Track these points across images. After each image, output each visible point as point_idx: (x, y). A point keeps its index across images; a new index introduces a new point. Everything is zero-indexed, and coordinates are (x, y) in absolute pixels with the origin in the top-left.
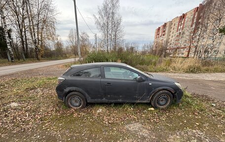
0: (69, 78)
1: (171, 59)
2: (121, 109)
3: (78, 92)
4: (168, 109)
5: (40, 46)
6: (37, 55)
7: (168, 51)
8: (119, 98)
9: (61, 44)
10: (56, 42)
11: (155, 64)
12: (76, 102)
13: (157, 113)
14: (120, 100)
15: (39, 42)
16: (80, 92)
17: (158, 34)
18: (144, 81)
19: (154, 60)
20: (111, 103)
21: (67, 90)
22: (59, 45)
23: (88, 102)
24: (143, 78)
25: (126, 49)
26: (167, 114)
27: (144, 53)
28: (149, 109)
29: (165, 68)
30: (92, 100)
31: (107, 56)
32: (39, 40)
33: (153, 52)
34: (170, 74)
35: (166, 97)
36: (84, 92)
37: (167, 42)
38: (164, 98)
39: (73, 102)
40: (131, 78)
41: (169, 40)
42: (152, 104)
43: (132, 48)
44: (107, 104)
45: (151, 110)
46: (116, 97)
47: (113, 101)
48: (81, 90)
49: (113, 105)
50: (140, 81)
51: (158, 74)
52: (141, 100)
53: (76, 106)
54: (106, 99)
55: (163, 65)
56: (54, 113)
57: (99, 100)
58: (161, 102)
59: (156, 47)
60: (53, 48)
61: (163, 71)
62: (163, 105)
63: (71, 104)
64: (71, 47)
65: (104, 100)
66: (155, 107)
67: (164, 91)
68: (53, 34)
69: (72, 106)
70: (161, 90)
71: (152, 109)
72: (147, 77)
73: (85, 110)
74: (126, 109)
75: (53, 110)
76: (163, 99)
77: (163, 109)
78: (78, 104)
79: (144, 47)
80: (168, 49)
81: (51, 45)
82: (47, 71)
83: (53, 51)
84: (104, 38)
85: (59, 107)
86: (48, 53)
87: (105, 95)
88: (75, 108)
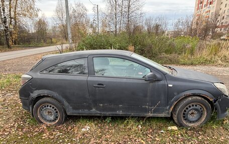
0: (38, 75)
1: (219, 44)
2: (122, 126)
3: (52, 97)
4: (202, 129)
5: (12, 27)
6: (7, 40)
7: (219, 29)
8: (119, 109)
9: (44, 23)
10: (37, 19)
11: (192, 52)
12: (49, 115)
13: (182, 135)
14: (120, 113)
15: (11, 21)
16: (55, 99)
17: (201, 3)
18: (159, 80)
19: (189, 46)
20: (105, 117)
21: (35, 94)
22: (41, 24)
23: (68, 114)
24: (158, 76)
25: (146, 28)
26: (200, 138)
27: (177, 34)
28: (170, 128)
29: (209, 58)
30: (75, 111)
31: (112, 40)
32: (11, 18)
33: (192, 33)
34: (216, 69)
35: (198, 107)
36: (60, 98)
37: (217, 15)
38: (196, 110)
39: (45, 113)
40: (141, 75)
41: (221, 12)
42: (175, 119)
43: (157, 27)
44: (99, 117)
45: (172, 130)
46: (112, 106)
47: (107, 113)
48: (55, 94)
49: (108, 120)
50: (153, 80)
51: (195, 68)
52: (154, 112)
53: (50, 121)
54: (97, 109)
55: (205, 54)
56: (13, 131)
57: (86, 112)
58: (191, 117)
59: (197, 24)
60: (32, 30)
61: (205, 63)
62: (193, 122)
63: (43, 118)
64: (60, 27)
65: (94, 111)
66: (180, 126)
67: (194, 98)
68: (31, 8)
69: (42, 121)
70: (189, 96)
71: (175, 128)
72: (164, 74)
73: (63, 127)
74: (129, 127)
75: (13, 127)
76: (193, 111)
77: (193, 129)
78: (52, 118)
79: (176, 25)
80: (218, 27)
81: (29, 25)
82: (18, 65)
83: (33, 34)
84: (109, 11)
85: (24, 122)
86: (24, 37)
87: (96, 103)
88: (48, 124)
